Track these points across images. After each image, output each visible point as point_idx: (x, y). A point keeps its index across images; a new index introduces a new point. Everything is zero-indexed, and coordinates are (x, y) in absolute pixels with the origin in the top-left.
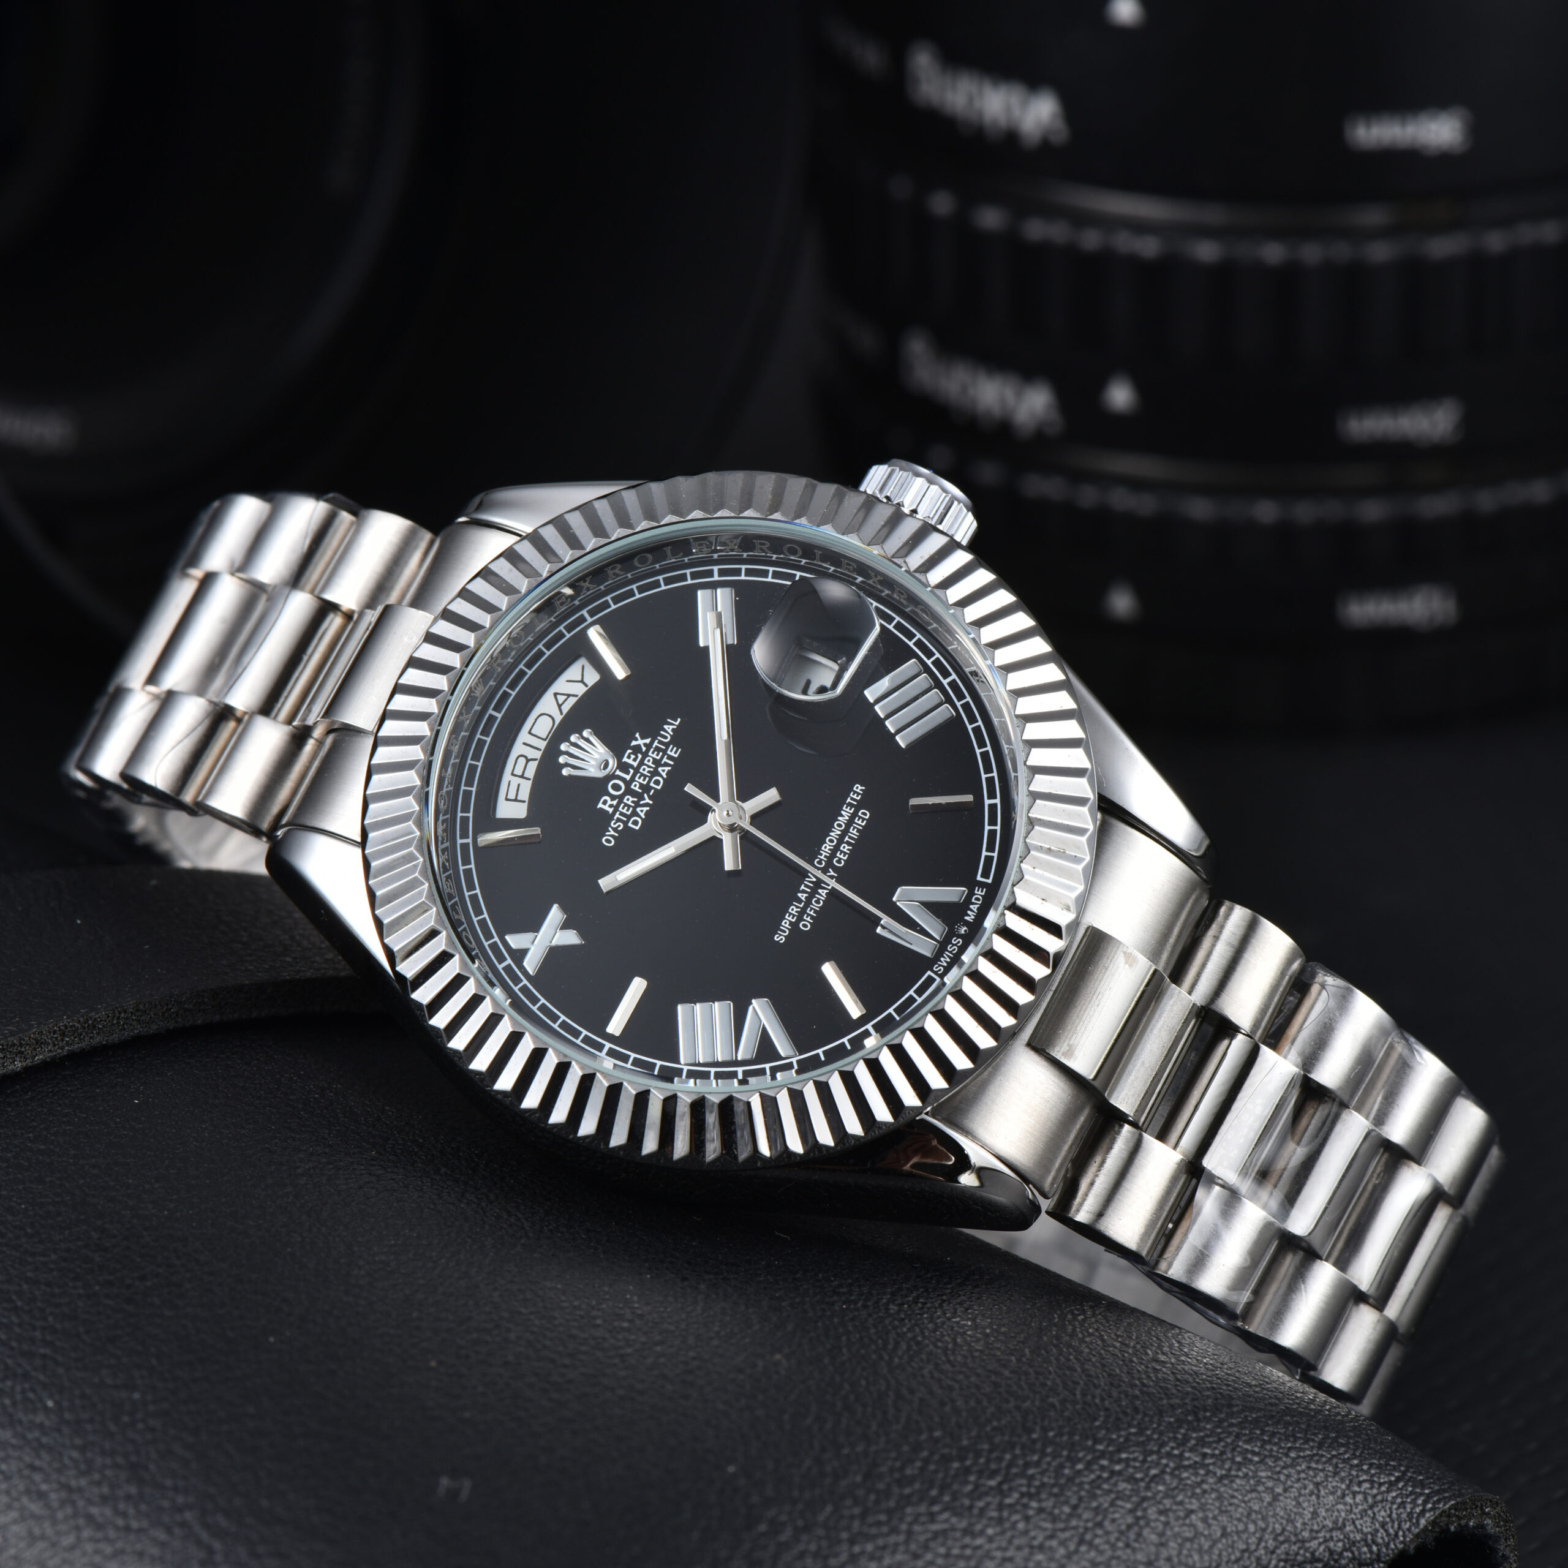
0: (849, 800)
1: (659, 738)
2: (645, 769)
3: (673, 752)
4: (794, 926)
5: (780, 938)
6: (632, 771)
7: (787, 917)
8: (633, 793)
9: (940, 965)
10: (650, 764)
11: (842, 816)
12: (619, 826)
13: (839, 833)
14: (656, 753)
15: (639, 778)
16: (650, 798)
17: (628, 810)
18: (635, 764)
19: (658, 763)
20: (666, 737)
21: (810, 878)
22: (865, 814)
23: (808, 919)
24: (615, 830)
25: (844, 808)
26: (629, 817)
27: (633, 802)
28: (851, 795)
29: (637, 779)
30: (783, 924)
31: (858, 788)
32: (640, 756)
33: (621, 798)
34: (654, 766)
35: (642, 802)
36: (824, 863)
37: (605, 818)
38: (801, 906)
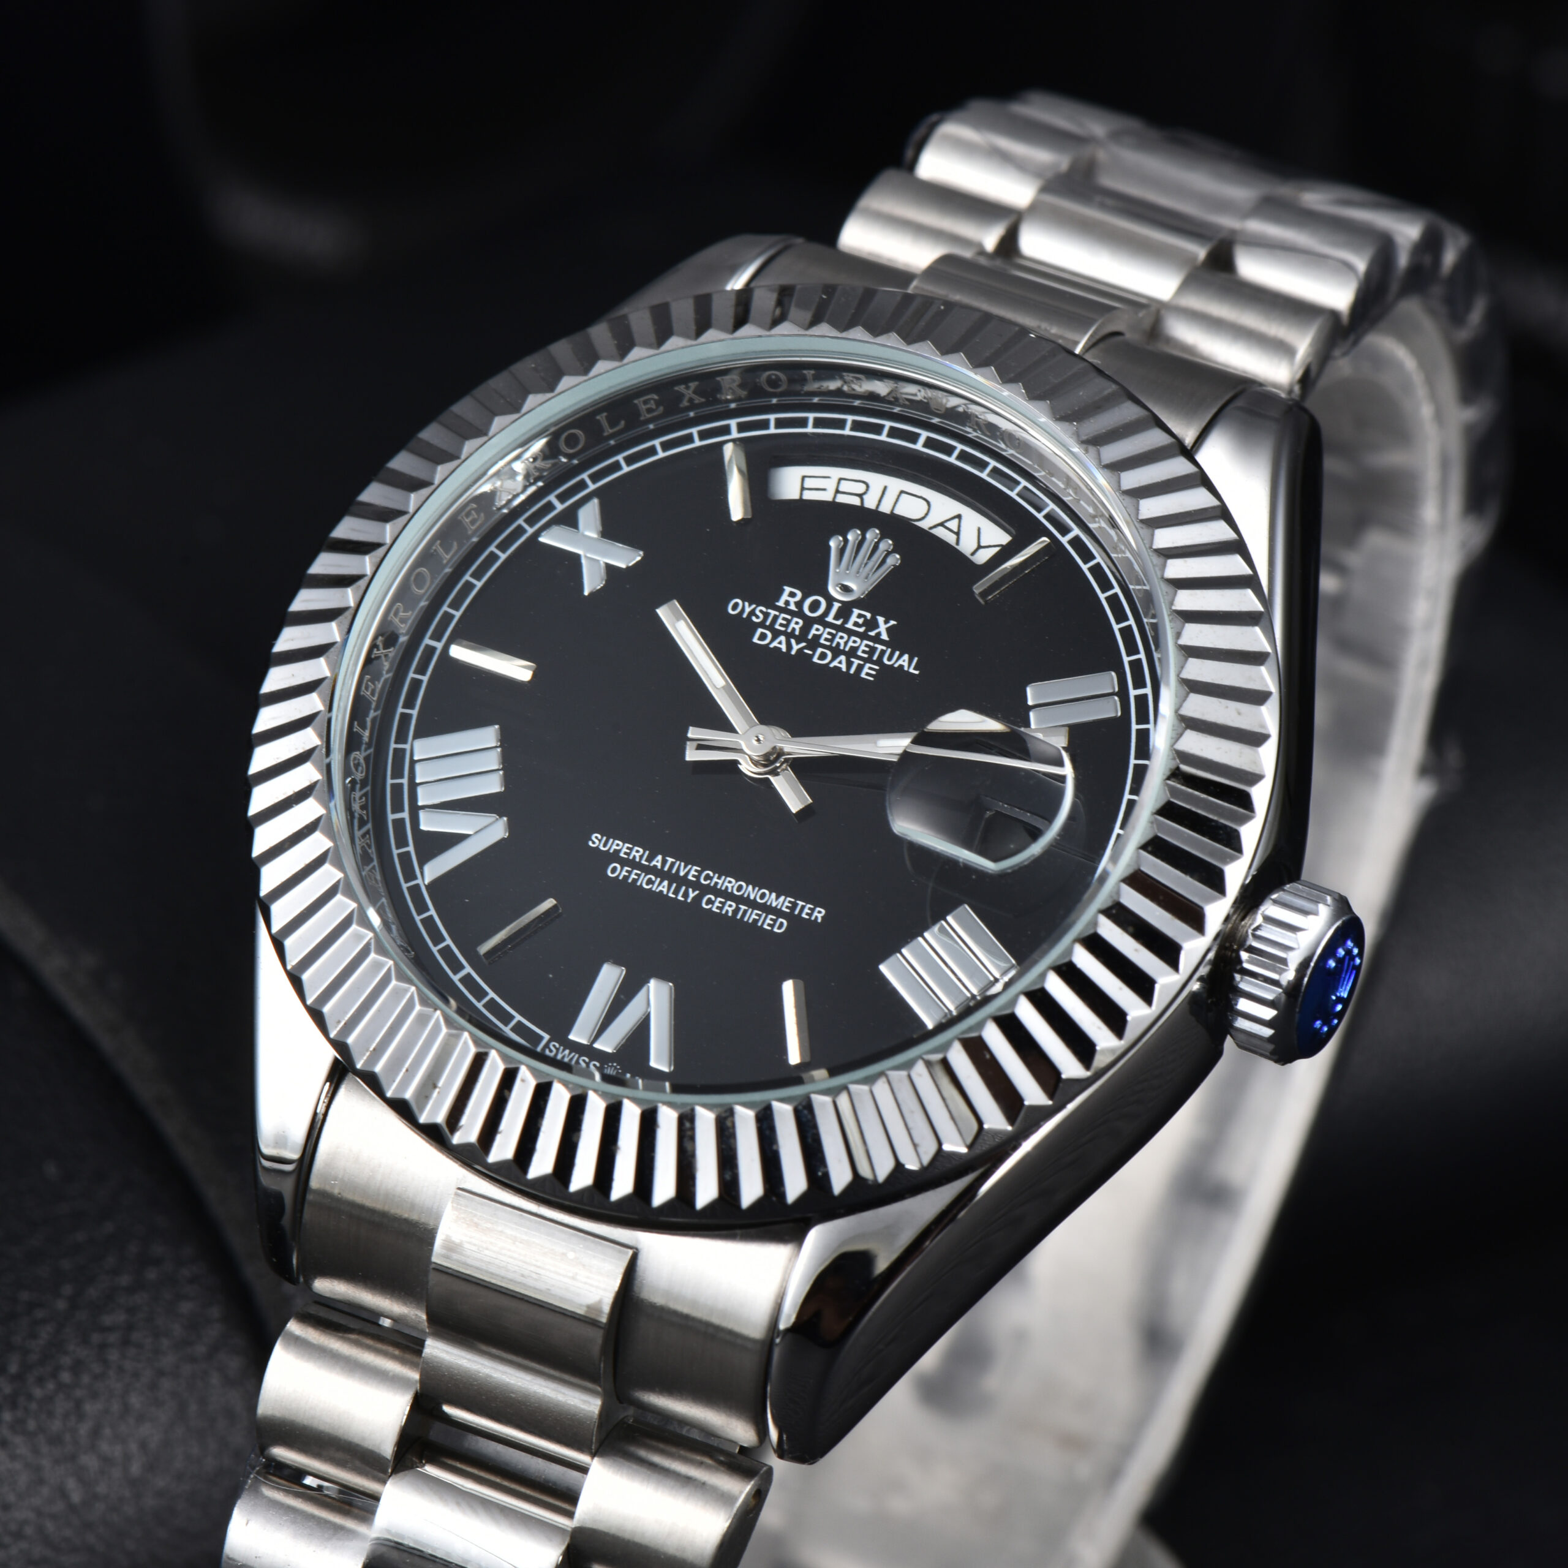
0: (801, 903)
1: (889, 650)
2: (841, 639)
3: (868, 671)
4: (615, 856)
5: (596, 841)
6: (839, 622)
7: (627, 845)
8: (805, 629)
9: (558, 1050)
10: (850, 644)
11: (777, 898)
12: (758, 617)
13: (752, 897)
14: (867, 649)
15: (829, 633)
16: (800, 651)
17: (781, 625)
18: (850, 625)
19: (852, 653)
20: (890, 659)
21: (685, 867)
22: (780, 927)
23: (624, 873)
24: (752, 613)
25: (789, 899)
26: (771, 628)
27: (794, 629)
28: (809, 906)
29: (828, 630)
30: (617, 842)
31: (819, 914)
32: (862, 630)
33: (800, 614)
34: (847, 649)
35: (793, 641)
36: (708, 882)
37: (769, 599)
38: (643, 862)
